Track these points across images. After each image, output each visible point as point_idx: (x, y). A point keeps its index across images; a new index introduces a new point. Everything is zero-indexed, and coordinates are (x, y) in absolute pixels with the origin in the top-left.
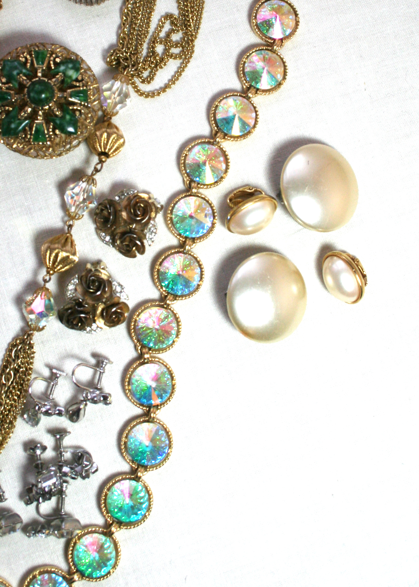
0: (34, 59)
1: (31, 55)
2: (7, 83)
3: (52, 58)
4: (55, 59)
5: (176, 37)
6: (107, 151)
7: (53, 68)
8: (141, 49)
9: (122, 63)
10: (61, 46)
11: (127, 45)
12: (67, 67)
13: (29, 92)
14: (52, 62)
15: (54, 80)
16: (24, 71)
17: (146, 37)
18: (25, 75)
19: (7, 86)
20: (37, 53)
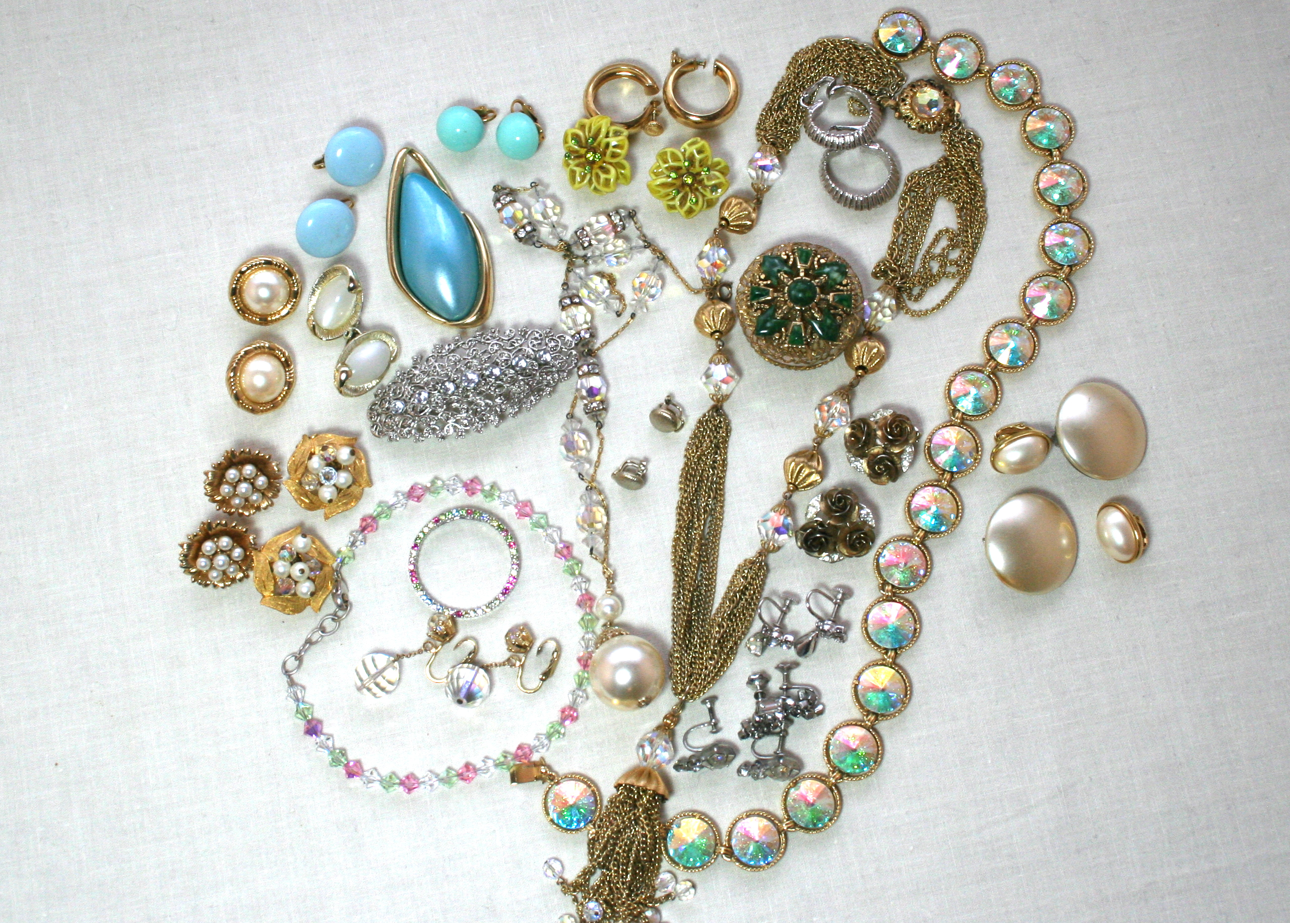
0: (797, 258)
1: (793, 253)
2: (765, 280)
3: (816, 259)
4: (819, 260)
5: (955, 255)
6: (865, 364)
7: (817, 268)
9: (890, 275)
12: (832, 270)
13: (789, 291)
14: (815, 263)
15: (817, 281)
16: (786, 269)
17: (921, 249)
18: (786, 273)
19: (765, 282)
20: (801, 251)
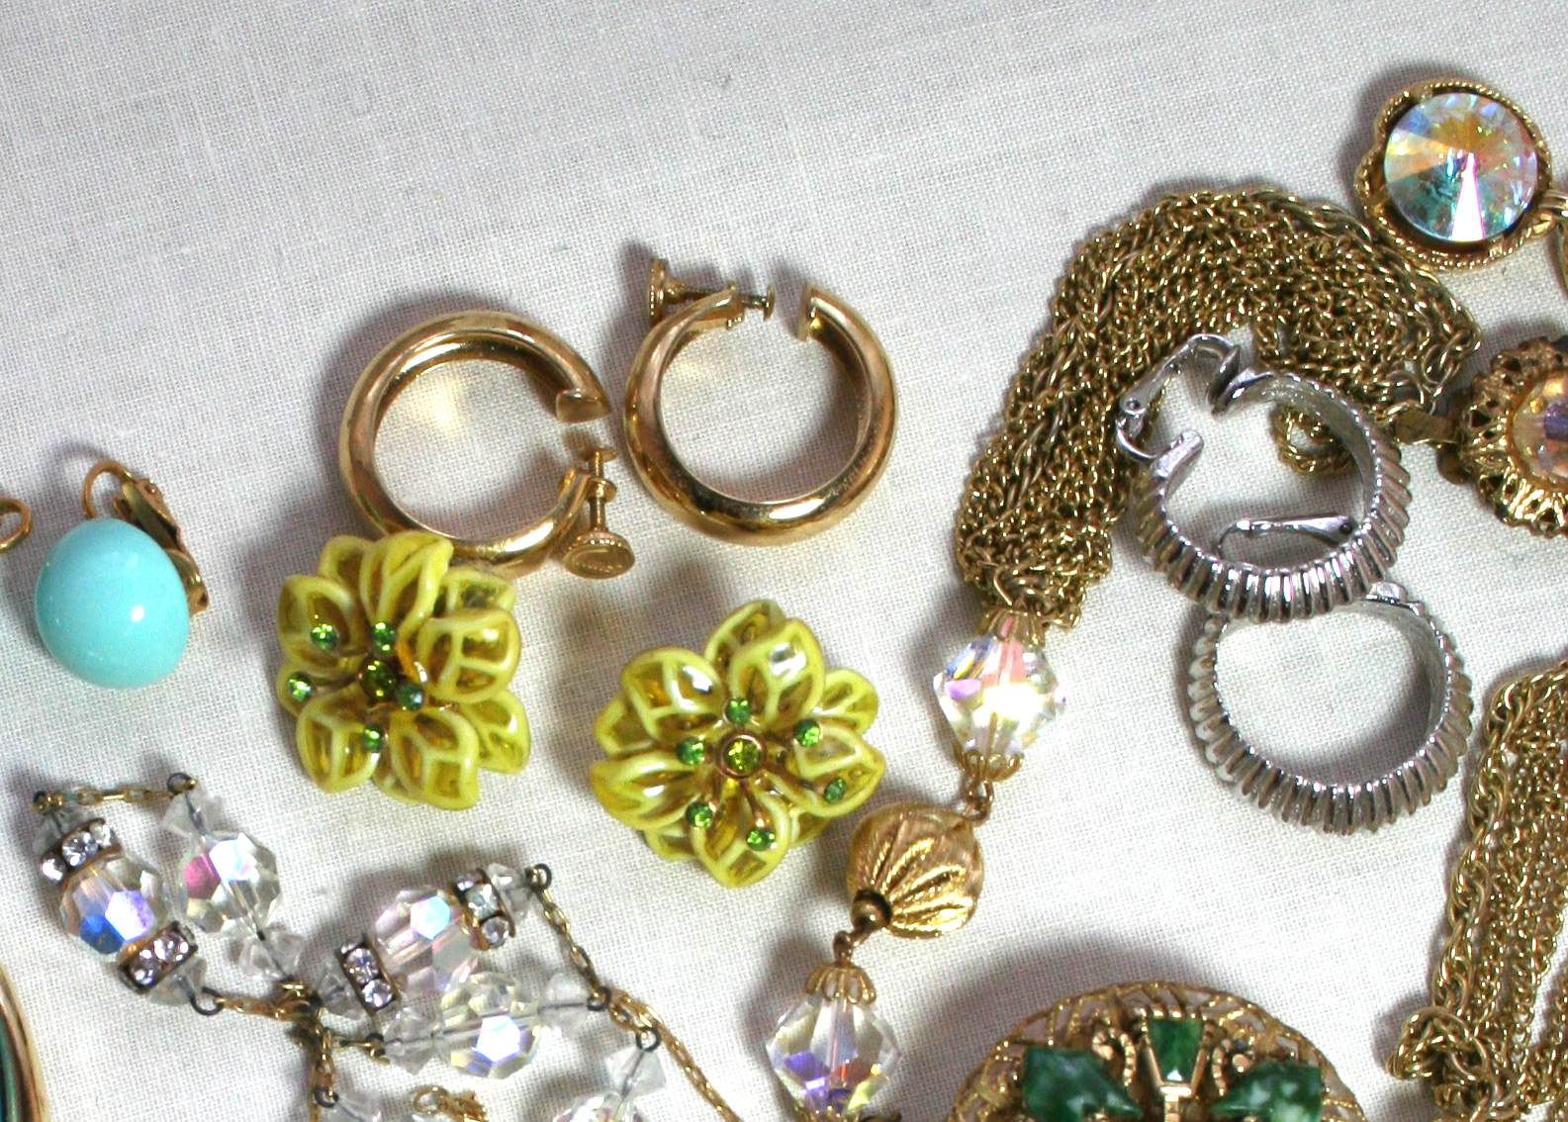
0: (1151, 1053)
1: (1136, 1038)
3: (1217, 1057)
4: (1227, 1058)
7: (1222, 1092)
8: (1523, 1018)
9: (1455, 1072)
10: (1243, 1003)
11: (1471, 997)
12: (1276, 1094)
14: (1217, 1074)
16: (1111, 1099)
17: (1543, 966)
